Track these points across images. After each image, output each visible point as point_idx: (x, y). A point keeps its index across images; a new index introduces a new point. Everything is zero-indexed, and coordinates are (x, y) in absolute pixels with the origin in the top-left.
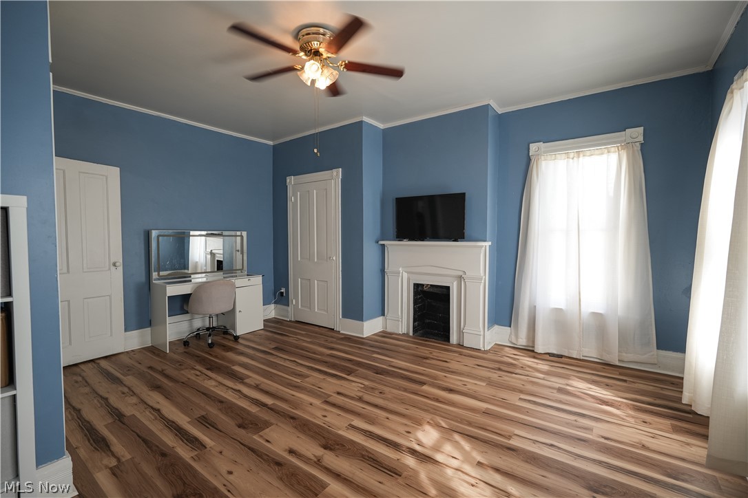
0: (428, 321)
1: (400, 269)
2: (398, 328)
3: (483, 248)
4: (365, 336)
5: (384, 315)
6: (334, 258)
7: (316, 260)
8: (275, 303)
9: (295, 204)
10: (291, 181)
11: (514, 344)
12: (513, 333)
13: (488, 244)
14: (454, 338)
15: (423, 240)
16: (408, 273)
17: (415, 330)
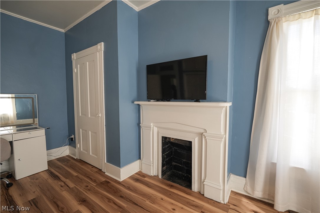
0: (174, 163)
1: (152, 124)
2: (150, 171)
3: (224, 109)
4: (121, 180)
5: (140, 159)
6: (100, 115)
7: (89, 116)
8: (69, 145)
9: (77, 73)
10: (74, 56)
11: (249, 194)
12: (248, 184)
13: (228, 105)
14: (195, 187)
15: (169, 101)
16: (158, 127)
17: (163, 173)
